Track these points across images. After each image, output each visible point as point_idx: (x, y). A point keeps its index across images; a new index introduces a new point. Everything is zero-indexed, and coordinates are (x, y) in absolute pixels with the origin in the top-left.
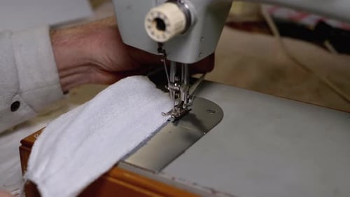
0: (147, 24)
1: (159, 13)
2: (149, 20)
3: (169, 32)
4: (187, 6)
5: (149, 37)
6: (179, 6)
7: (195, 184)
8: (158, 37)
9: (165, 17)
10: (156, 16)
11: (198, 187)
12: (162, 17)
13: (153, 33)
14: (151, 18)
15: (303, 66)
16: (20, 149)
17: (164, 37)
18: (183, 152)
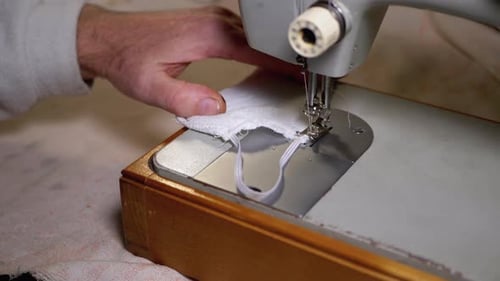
0: (291, 34)
1: (308, 23)
2: (294, 30)
3: (320, 47)
4: (340, 10)
5: (293, 51)
6: (331, 11)
7: (349, 232)
8: (305, 51)
9: (316, 28)
10: (303, 25)
11: (353, 237)
12: (311, 28)
13: (298, 46)
14: (297, 28)
15: (464, 53)
16: (121, 181)
17: (313, 51)
18: (330, 188)
